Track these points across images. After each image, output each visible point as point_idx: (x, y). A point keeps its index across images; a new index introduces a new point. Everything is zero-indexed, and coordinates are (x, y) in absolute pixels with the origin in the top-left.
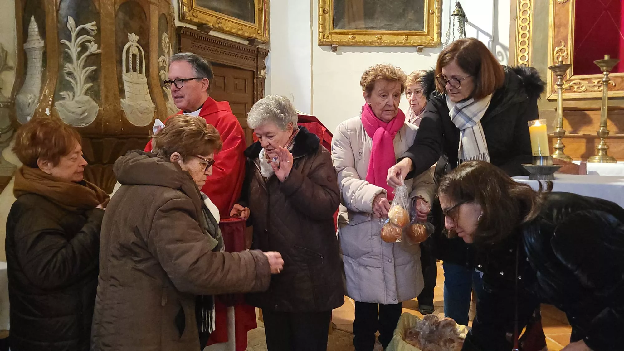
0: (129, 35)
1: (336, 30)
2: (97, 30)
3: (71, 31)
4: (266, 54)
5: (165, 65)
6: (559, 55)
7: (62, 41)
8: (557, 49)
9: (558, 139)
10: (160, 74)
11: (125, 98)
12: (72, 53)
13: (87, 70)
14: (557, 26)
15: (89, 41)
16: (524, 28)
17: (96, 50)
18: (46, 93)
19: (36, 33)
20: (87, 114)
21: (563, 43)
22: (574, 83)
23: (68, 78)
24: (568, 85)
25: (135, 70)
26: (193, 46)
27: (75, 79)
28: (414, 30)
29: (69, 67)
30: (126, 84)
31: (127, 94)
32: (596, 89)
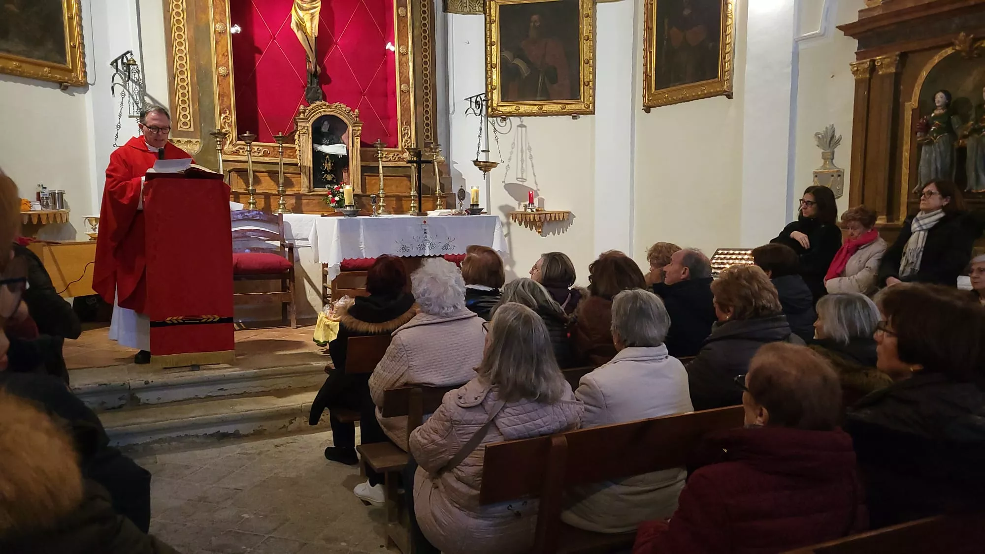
6: (226, 121)
8: (223, 116)
14: (222, 95)
16: (183, 87)
21: (227, 111)
22: (239, 148)
24: (235, 148)
28: (56, 62)
32: (256, 154)
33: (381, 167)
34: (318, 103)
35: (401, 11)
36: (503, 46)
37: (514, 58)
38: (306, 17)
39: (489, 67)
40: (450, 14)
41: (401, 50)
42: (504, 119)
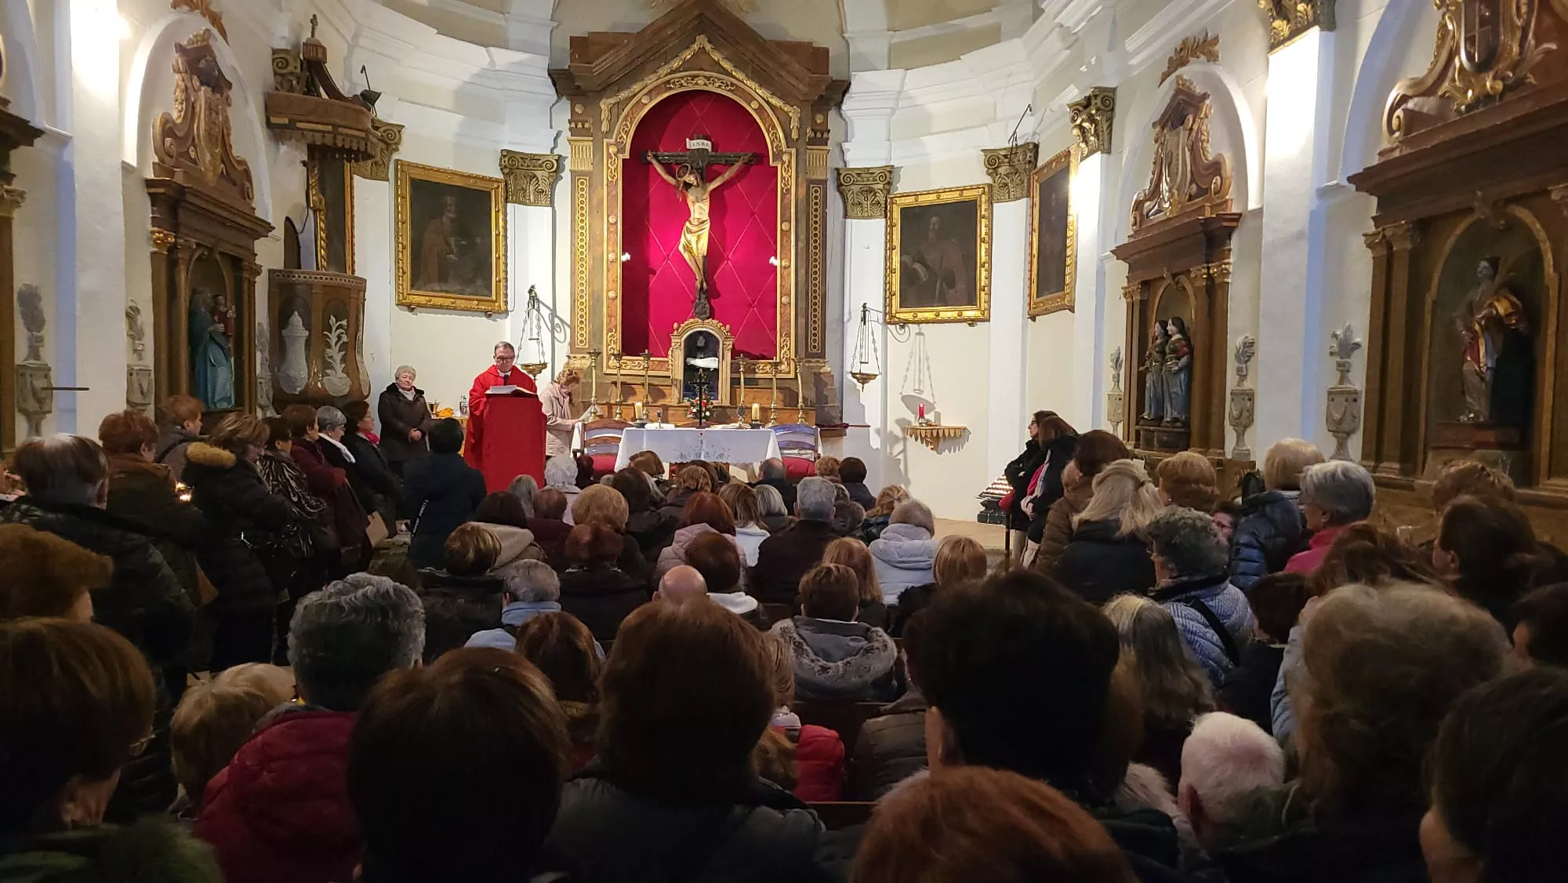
3: (332, 326)
6: (612, 340)
7: (325, 332)
8: (609, 334)
13: (341, 355)
14: (610, 316)
16: (582, 310)
17: (346, 340)
18: (316, 370)
19: (301, 325)
20: (344, 387)
21: (614, 330)
22: (623, 363)
23: (330, 360)
24: (619, 363)
27: (335, 362)
28: (484, 296)
29: (329, 351)
32: (638, 368)
33: (742, 380)
34: (691, 320)
35: (785, 226)
36: (903, 251)
37: (914, 262)
38: (692, 238)
39: (888, 270)
40: (848, 221)
41: (783, 264)
42: (902, 327)
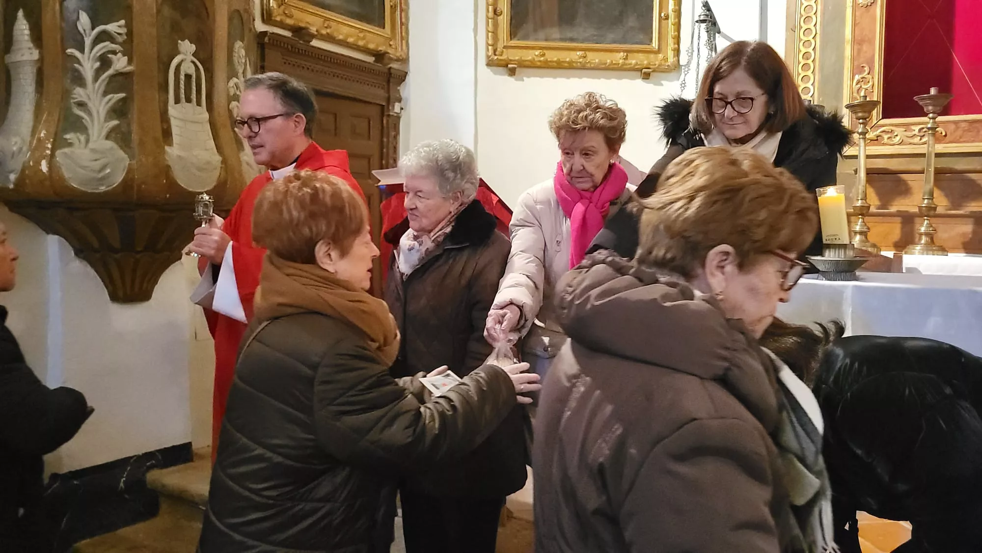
0: (180, 44)
1: (514, 43)
2: (127, 34)
3: (84, 35)
4: (402, 77)
5: (238, 93)
6: (861, 87)
7: (69, 51)
8: (857, 77)
9: (859, 218)
10: (230, 106)
11: (173, 146)
12: (84, 70)
13: (110, 100)
14: (858, 42)
15: (114, 53)
16: (807, 43)
17: (125, 67)
18: (42, 135)
19: (27, 38)
20: (108, 171)
21: (867, 69)
22: (883, 132)
23: (77, 111)
24: (875, 133)
25: (188, 100)
26: (285, 63)
27: (90, 114)
28: (637, 43)
29: (79, 93)
30: (173, 122)
31: (176, 138)
32: (916, 140)
